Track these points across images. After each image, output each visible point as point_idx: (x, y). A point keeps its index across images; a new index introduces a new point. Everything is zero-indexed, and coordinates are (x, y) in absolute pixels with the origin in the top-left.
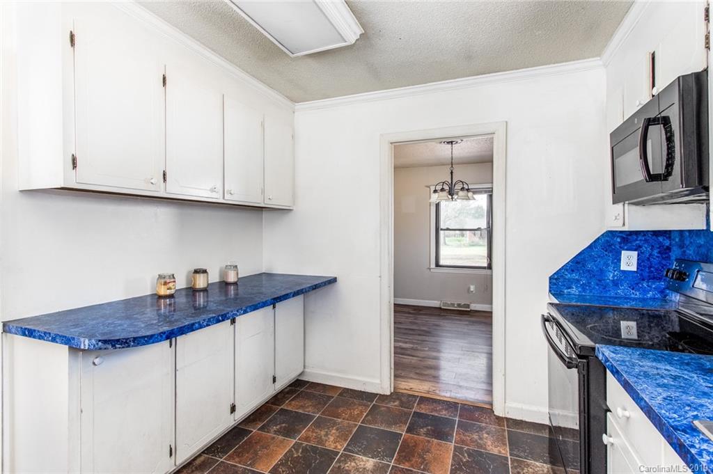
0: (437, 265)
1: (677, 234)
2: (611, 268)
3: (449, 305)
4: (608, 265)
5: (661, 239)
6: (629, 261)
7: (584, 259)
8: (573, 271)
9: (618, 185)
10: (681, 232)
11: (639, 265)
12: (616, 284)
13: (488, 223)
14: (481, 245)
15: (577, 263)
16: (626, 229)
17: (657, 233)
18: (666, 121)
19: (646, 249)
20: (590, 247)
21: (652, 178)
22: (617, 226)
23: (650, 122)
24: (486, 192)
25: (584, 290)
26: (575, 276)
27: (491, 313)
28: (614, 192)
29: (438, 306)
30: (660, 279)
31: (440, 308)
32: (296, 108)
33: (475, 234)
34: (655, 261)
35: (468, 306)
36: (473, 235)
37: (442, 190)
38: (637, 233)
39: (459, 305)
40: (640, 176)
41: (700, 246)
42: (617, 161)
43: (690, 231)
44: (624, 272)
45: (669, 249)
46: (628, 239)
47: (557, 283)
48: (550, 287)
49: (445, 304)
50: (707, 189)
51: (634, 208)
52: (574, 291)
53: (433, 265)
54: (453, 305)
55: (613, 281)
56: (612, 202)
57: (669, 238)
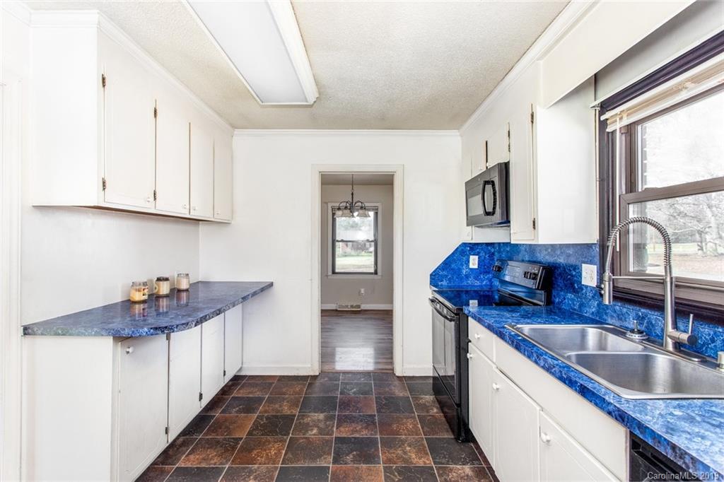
0: (334, 272)
1: (497, 245)
2: (464, 267)
3: (343, 307)
4: (463, 265)
5: (489, 248)
6: (474, 262)
7: (450, 262)
8: (443, 270)
9: (470, 215)
10: (499, 243)
11: (479, 264)
12: (467, 276)
13: (375, 235)
14: (353, 256)
15: (446, 264)
16: (473, 242)
17: (488, 244)
18: (493, 183)
19: (482, 254)
20: (453, 253)
21: (487, 214)
22: (469, 240)
23: (486, 183)
24: (373, 210)
25: (450, 282)
26: (445, 273)
27: (392, 311)
28: (467, 219)
29: (334, 308)
30: (489, 273)
31: (336, 310)
32: (235, 133)
33: (347, 245)
34: (487, 261)
35: (359, 307)
36: (345, 246)
37: (346, 208)
38: (478, 244)
39: (352, 306)
40: (481, 211)
41: (508, 252)
42: (469, 200)
43: (503, 243)
44: (471, 269)
45: (493, 254)
46: (472, 248)
47: (435, 278)
48: (431, 281)
49: (340, 306)
50: (509, 222)
51: (477, 228)
52: (445, 283)
53: (330, 273)
54: (347, 306)
55: (466, 275)
56: (465, 225)
57: (493, 247)
